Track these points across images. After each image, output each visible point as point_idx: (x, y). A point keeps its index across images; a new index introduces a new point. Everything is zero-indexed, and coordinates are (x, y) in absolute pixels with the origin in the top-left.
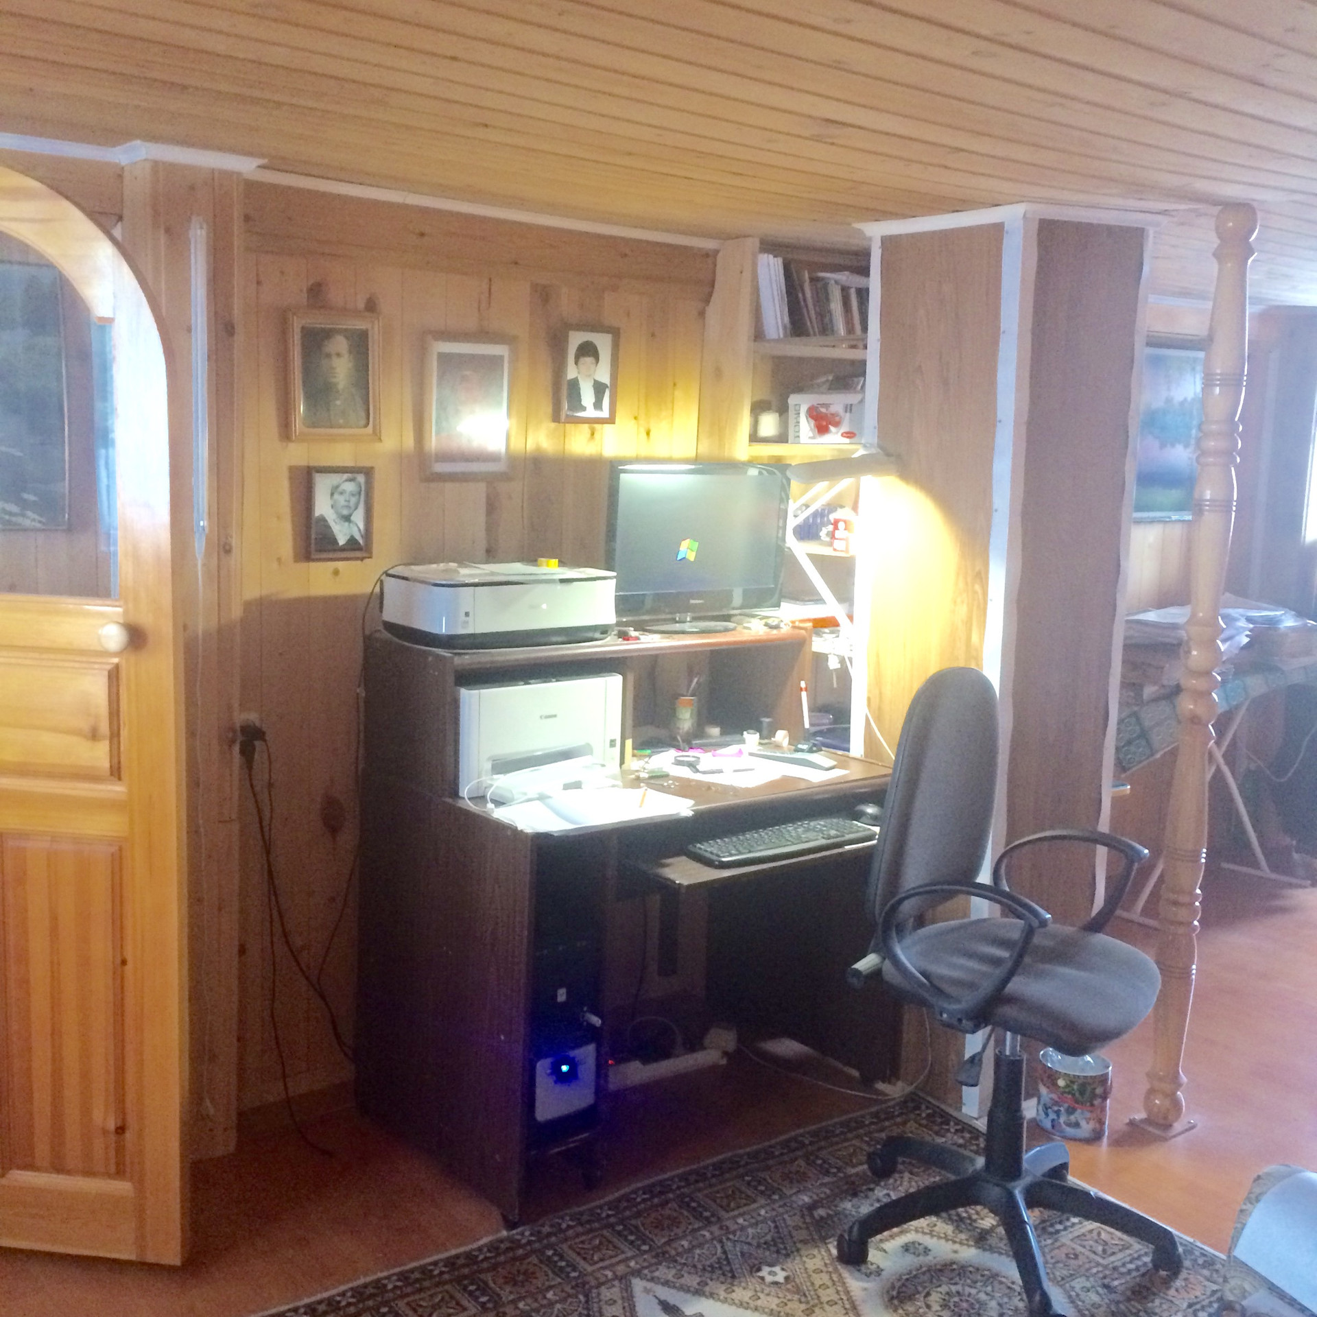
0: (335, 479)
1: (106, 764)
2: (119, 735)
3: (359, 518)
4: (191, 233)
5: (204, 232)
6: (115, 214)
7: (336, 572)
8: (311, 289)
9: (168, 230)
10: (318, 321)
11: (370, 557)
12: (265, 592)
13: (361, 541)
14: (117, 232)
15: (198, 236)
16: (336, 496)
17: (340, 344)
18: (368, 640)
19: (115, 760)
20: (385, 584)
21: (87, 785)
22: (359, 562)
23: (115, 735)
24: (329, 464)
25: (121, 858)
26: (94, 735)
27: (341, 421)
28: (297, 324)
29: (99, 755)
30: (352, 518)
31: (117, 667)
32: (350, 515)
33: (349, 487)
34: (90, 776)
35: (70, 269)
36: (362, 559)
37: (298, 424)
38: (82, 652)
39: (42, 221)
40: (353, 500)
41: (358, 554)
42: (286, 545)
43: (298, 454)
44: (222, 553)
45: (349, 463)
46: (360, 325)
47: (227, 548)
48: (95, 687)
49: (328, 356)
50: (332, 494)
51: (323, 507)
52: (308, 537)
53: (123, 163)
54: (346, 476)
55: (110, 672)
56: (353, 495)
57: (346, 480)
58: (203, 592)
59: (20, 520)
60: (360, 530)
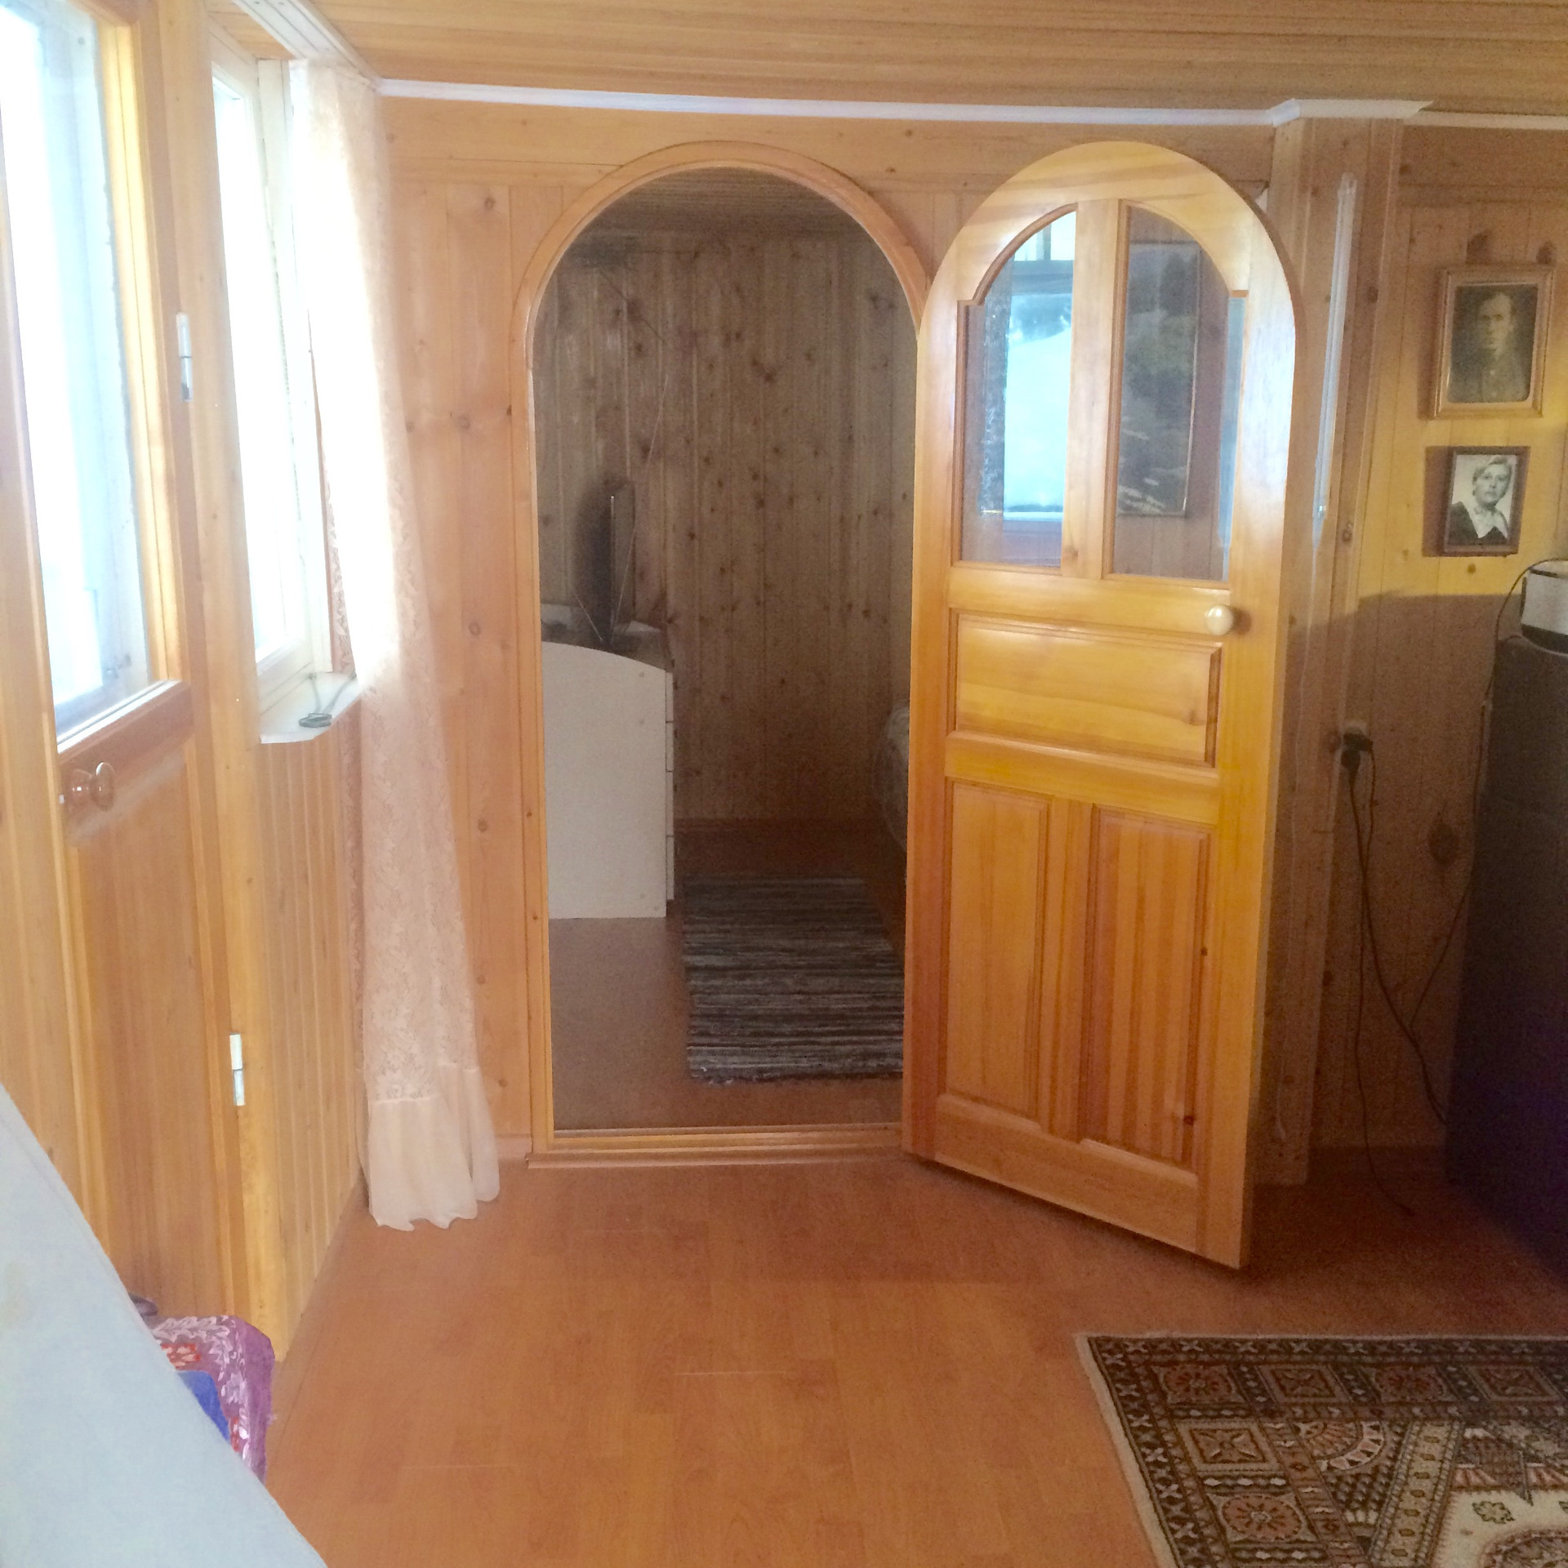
0: (1480, 461)
1: (1201, 749)
2: (1216, 720)
3: (1505, 506)
4: (1340, 193)
5: (1354, 190)
6: (1261, 181)
7: (1472, 569)
8: (1473, 243)
9: (1315, 192)
10: (1478, 278)
11: (1515, 553)
12: (1385, 589)
13: (1506, 534)
14: (1262, 202)
15: (1347, 198)
16: (1479, 481)
17: (1502, 304)
18: (1501, 648)
19: (1210, 748)
20: (1529, 582)
21: (1181, 769)
22: (1501, 558)
23: (1212, 721)
24: (1476, 444)
25: (1209, 845)
26: (1192, 720)
27: (1494, 394)
28: (1452, 284)
29: (1195, 740)
30: (1498, 507)
31: (1220, 650)
32: (1494, 504)
33: (1497, 471)
34: (1187, 762)
35: (1209, 244)
36: (1505, 555)
37: (1442, 400)
38: (1189, 635)
39: (1186, 196)
40: (1501, 485)
41: (1500, 549)
42: (1415, 538)
43: (1438, 433)
44: (1340, 541)
45: (1500, 443)
46: (1528, 280)
47: (1347, 536)
48: (1197, 670)
49: (1486, 318)
50: (1475, 479)
51: (1462, 493)
52: (1442, 527)
53: (1275, 124)
54: (1493, 458)
55: (1212, 656)
56: (1501, 479)
57: (1495, 463)
58: (1316, 582)
59: (1139, 505)
60: (1505, 522)
